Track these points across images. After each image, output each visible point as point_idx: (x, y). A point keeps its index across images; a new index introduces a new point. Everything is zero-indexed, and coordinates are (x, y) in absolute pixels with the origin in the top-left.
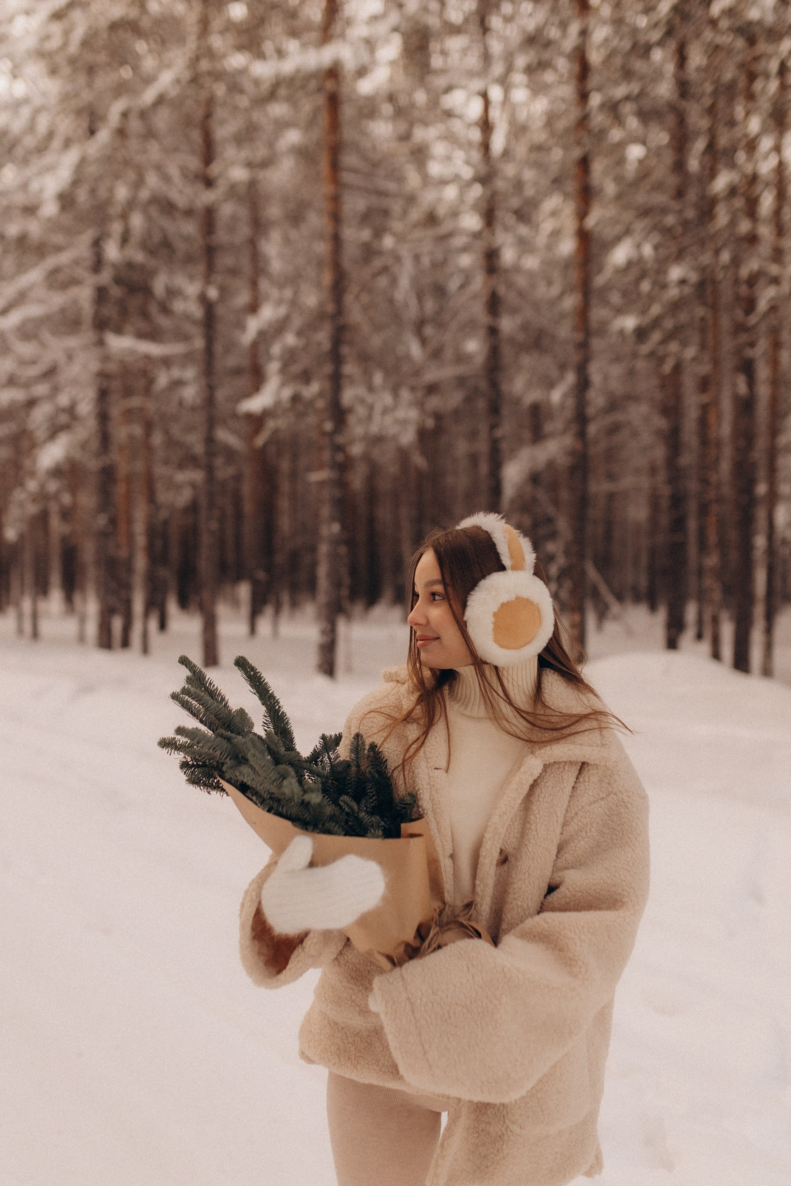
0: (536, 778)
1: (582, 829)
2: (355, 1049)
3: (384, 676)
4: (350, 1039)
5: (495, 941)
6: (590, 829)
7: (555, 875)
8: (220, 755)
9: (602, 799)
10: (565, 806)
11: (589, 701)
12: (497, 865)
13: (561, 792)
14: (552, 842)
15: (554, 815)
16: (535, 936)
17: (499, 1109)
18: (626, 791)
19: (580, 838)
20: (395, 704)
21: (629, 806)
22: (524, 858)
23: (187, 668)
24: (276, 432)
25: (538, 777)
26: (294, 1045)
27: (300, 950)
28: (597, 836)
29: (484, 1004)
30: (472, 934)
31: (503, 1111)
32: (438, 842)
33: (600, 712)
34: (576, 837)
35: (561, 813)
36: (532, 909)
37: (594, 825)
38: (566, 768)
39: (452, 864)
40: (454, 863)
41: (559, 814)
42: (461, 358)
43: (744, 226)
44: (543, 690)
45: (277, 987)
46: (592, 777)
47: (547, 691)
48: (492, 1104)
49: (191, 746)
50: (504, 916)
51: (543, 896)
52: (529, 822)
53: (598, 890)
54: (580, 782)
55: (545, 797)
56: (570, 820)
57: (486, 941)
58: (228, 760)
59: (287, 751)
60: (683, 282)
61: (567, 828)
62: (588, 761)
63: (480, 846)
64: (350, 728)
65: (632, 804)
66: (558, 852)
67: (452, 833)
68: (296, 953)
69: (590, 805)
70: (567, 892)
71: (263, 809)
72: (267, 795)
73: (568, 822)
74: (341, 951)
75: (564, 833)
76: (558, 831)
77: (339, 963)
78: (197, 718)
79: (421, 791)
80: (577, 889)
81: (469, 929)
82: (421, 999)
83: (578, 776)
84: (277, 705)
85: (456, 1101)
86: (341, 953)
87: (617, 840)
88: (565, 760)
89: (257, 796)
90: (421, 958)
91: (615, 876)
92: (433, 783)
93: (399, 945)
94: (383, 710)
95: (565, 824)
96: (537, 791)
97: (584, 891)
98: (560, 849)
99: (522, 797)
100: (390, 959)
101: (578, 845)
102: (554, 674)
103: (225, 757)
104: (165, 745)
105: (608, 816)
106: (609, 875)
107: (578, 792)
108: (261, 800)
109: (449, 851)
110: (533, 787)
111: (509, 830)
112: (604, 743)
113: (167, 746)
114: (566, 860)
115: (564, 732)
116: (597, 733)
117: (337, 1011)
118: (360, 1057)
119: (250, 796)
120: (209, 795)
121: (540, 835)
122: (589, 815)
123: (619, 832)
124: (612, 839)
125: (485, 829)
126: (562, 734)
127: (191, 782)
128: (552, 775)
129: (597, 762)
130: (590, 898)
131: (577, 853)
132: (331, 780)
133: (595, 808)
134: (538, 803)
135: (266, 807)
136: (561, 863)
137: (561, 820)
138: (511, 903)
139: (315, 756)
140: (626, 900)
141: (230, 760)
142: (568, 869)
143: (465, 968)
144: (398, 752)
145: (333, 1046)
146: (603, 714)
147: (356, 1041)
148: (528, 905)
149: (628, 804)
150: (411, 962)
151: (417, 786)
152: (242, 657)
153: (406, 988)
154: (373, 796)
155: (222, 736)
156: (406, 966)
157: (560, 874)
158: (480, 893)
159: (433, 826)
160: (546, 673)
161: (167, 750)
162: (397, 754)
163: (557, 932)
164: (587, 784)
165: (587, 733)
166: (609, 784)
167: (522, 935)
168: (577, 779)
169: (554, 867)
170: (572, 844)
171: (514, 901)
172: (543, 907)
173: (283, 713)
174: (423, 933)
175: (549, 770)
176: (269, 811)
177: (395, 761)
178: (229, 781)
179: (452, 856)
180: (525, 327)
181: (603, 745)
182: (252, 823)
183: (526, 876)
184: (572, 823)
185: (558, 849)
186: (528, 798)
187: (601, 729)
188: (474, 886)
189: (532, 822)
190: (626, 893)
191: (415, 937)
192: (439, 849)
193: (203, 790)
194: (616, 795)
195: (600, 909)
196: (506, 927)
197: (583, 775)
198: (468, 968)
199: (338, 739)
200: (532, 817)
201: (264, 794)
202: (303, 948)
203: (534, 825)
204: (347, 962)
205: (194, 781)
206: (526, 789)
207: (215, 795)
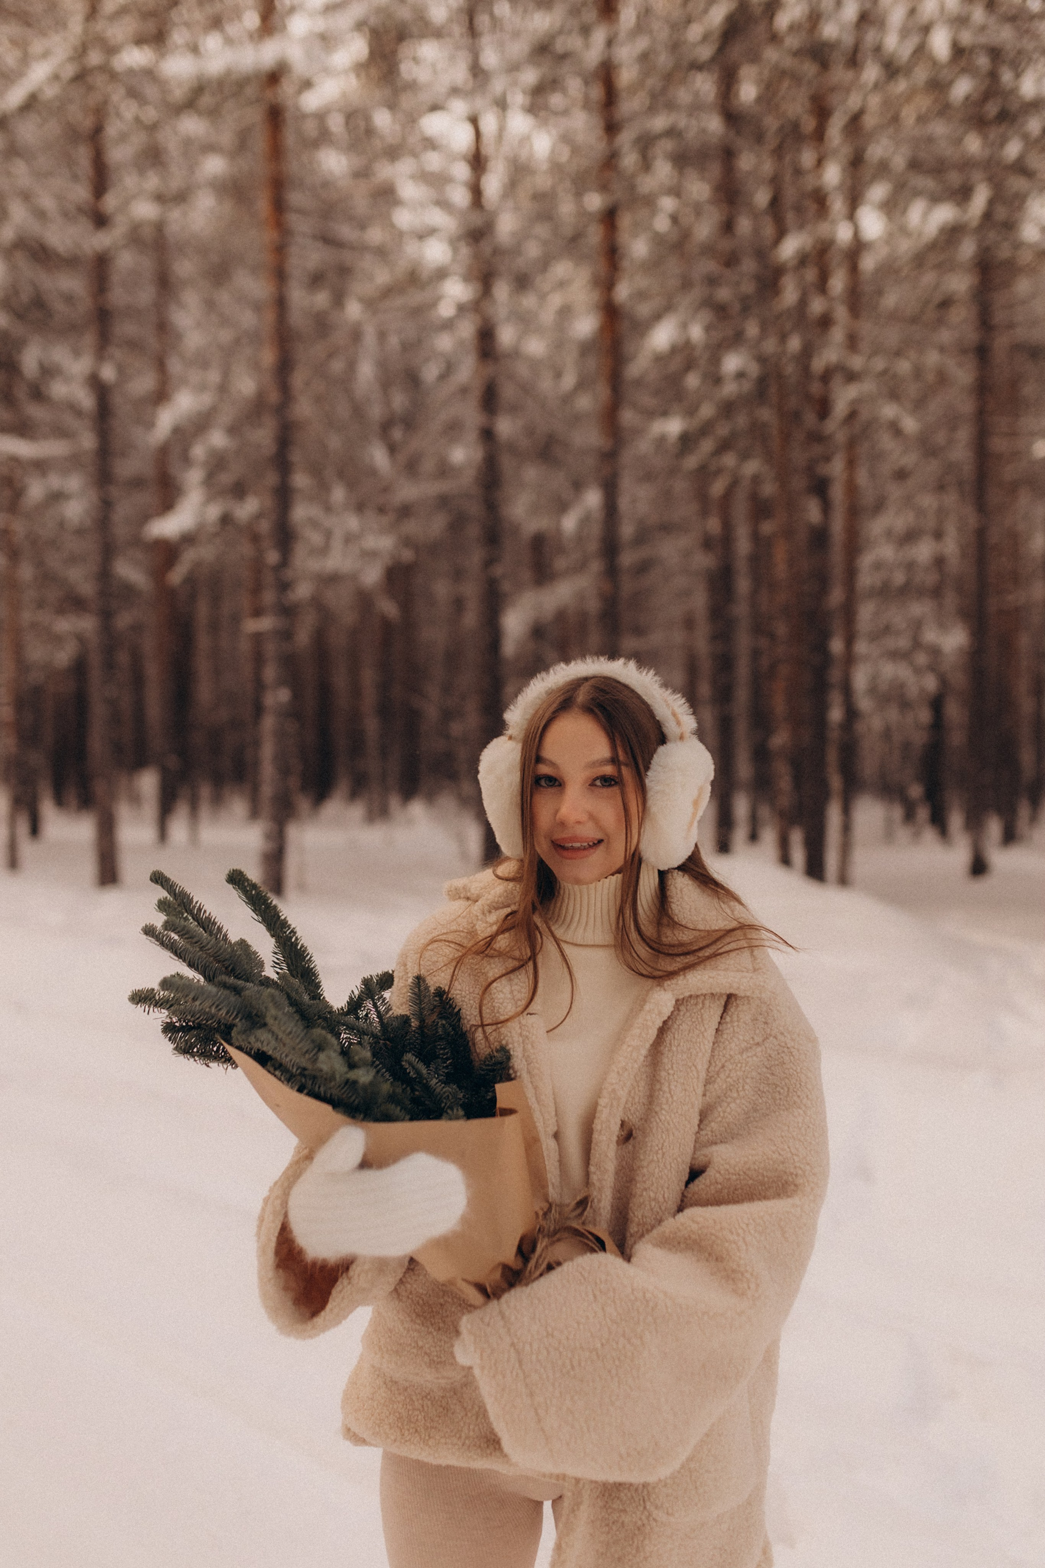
0: (666, 1018)
1: (731, 1088)
2: (424, 1418)
3: (449, 891)
4: (416, 1403)
5: (625, 1252)
6: (743, 1087)
7: (698, 1153)
8: (227, 1013)
9: (758, 1044)
10: (708, 1055)
11: (732, 911)
12: (618, 1143)
13: (701, 1036)
14: (693, 1107)
15: (693, 1068)
16: (679, 1243)
17: (636, 1490)
18: (789, 1032)
19: (729, 1100)
20: (468, 929)
21: (795, 1052)
22: (654, 1131)
23: (164, 889)
24: (198, 565)
25: (669, 1018)
26: (336, 1418)
27: (345, 1282)
28: (754, 1095)
29: (620, 1346)
30: (593, 1246)
31: (642, 1492)
32: (537, 1115)
33: (749, 925)
34: (725, 1099)
35: (702, 1065)
36: (670, 1202)
37: (748, 1081)
38: (707, 1002)
39: (557, 1148)
40: (558, 1144)
41: (699, 1067)
42: (444, 470)
43: (817, 306)
44: (669, 899)
45: (311, 1337)
46: (742, 1014)
47: (674, 900)
48: (625, 1484)
49: (177, 1001)
50: (631, 1214)
51: (684, 1184)
52: (658, 1081)
53: (761, 1171)
54: (727, 1023)
55: (679, 1045)
56: (716, 1076)
57: (612, 1252)
58: (238, 1020)
59: (313, 1000)
60: (740, 375)
61: (711, 1086)
62: (737, 992)
63: (594, 1117)
64: (405, 965)
65: (798, 1050)
66: (701, 1121)
67: (555, 1103)
68: (338, 1287)
69: (741, 1053)
70: (718, 1175)
71: (292, 1088)
72: (297, 1070)
73: (713, 1079)
74: (401, 1280)
75: (708, 1094)
76: (700, 1091)
77: (399, 1295)
78: (184, 961)
79: (510, 1046)
80: (732, 1171)
81: (588, 1238)
82: (531, 1345)
83: (723, 1013)
84: (293, 936)
85: (573, 1481)
86: (401, 1282)
87: (780, 1099)
88: (704, 992)
89: (281, 1071)
90: (527, 1285)
91: (783, 1150)
92: (527, 1034)
93: (494, 1269)
94: (450, 937)
95: (708, 1082)
96: (668, 1037)
97: (741, 1173)
98: (704, 1115)
99: (648, 1046)
100: (481, 1288)
101: (728, 1110)
102: (683, 877)
103: (233, 1016)
104: (140, 1001)
105: (767, 1068)
106: (774, 1148)
107: (725, 1036)
108: (288, 1076)
109: (552, 1129)
110: (663, 1030)
111: (632, 1094)
112: (757, 967)
113: (143, 1001)
114: (712, 1132)
115: (701, 954)
116: (746, 953)
117: (396, 1364)
118: (432, 1427)
119: (272, 1069)
120: (208, 1068)
121: (675, 1098)
122: (741, 1067)
123: (782, 1088)
124: (774, 1099)
125: (598, 1094)
126: (699, 957)
127: (181, 1052)
128: (688, 1014)
129: (748, 994)
130: (750, 1182)
131: (727, 1120)
132: (384, 1040)
133: (748, 1057)
134: (670, 1054)
135: (295, 1085)
136: (706, 1134)
137: (703, 1075)
138: (641, 1196)
139: (355, 1005)
140: (801, 1181)
141: (241, 1020)
142: (716, 1143)
143: (591, 1297)
144: (475, 995)
145: (392, 1415)
146: (753, 928)
147: (425, 1405)
148: (664, 1197)
149: (792, 1050)
150: (513, 1292)
151: (504, 1038)
152: (236, 870)
153: (509, 1330)
154: (447, 1059)
155: (225, 986)
156: (506, 1297)
157: (706, 1151)
158: (597, 1184)
159: (530, 1093)
160: (672, 876)
161: (143, 1007)
162: (474, 998)
163: (712, 1234)
164: (736, 1024)
165: (733, 954)
166: (766, 1023)
167: (661, 1243)
168: (721, 1018)
169: (695, 1141)
170: (720, 1109)
171: (644, 1193)
172: (685, 1200)
173: (302, 946)
174: (525, 1248)
175: (682, 1008)
176: (300, 1090)
177: (472, 1007)
178: (240, 1048)
179: (556, 1136)
180: (530, 431)
181: (755, 970)
182: (275, 1107)
183: (660, 1156)
184: (719, 1080)
185: (700, 1115)
186: (656, 1049)
187: (751, 947)
188: (587, 1174)
189: (663, 1081)
190: (800, 1172)
191: (516, 1255)
192: (540, 1125)
193: (198, 1061)
194: (776, 1039)
195: (766, 1198)
196: (636, 1229)
197: (730, 1013)
198: (595, 1296)
199: (386, 980)
200: (663, 1074)
201: (293, 1068)
202: (349, 1279)
203: (667, 1084)
204: (411, 1293)
205: (185, 1050)
206: (653, 1033)
207: (216, 1067)
